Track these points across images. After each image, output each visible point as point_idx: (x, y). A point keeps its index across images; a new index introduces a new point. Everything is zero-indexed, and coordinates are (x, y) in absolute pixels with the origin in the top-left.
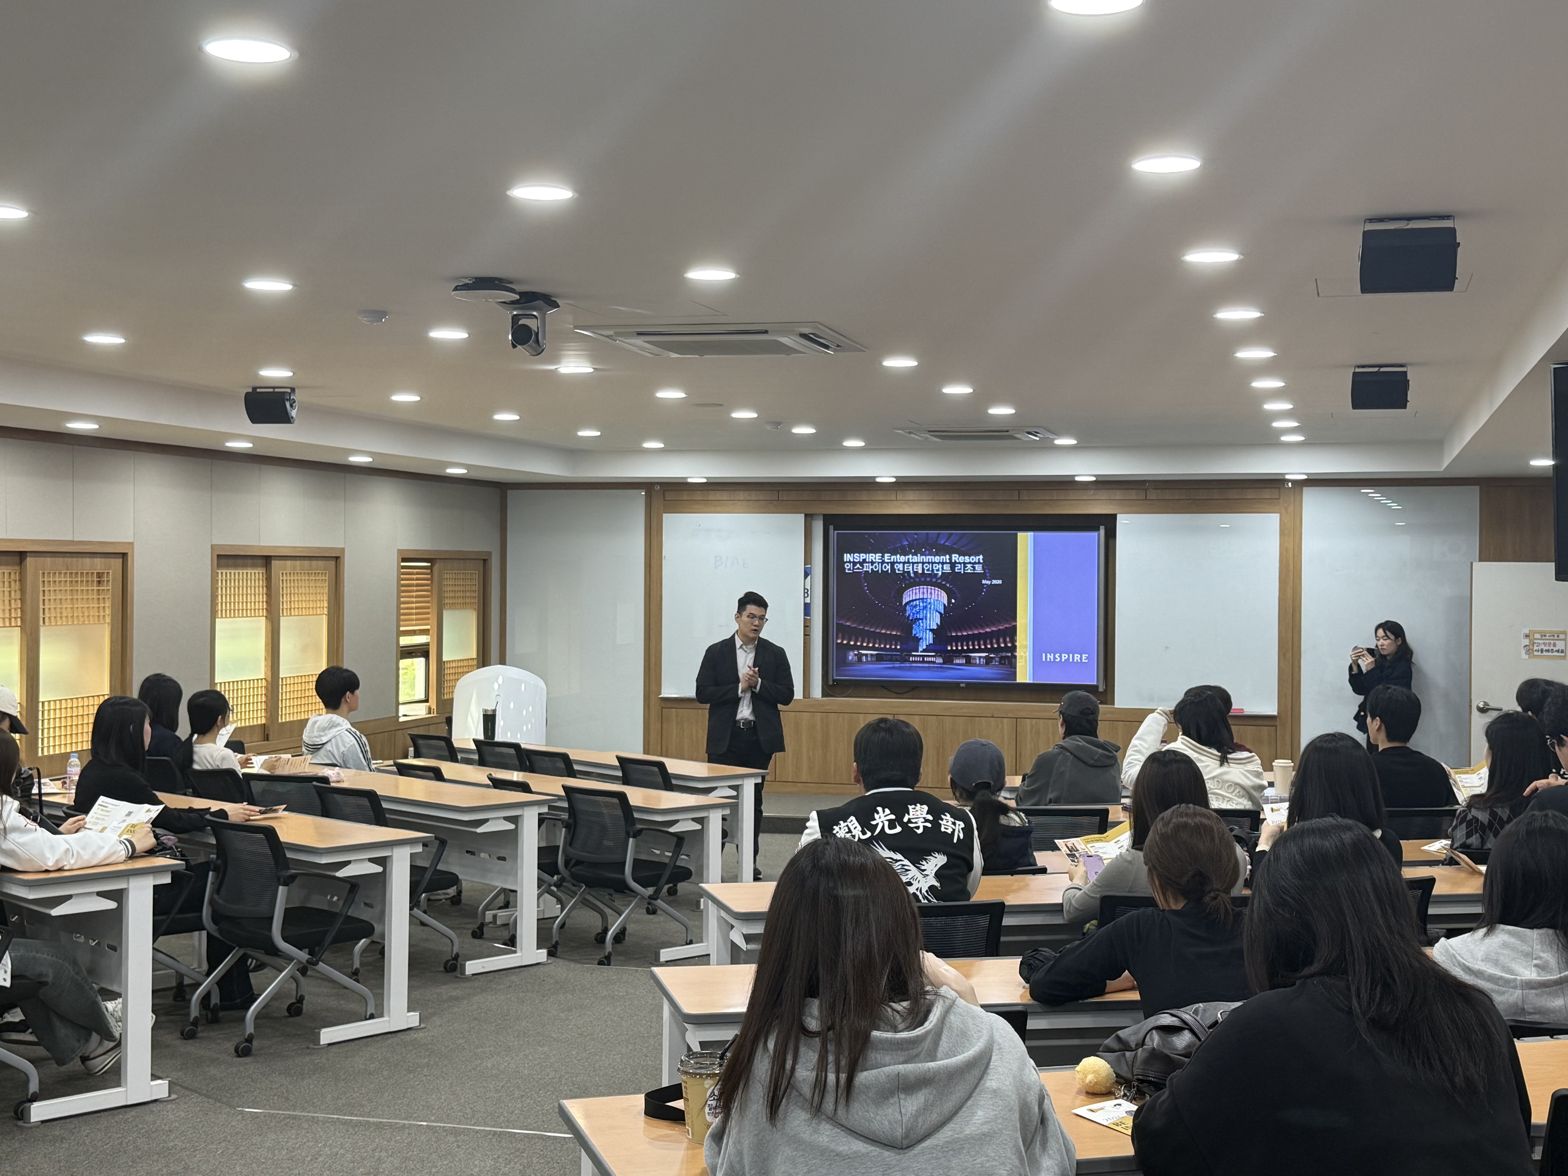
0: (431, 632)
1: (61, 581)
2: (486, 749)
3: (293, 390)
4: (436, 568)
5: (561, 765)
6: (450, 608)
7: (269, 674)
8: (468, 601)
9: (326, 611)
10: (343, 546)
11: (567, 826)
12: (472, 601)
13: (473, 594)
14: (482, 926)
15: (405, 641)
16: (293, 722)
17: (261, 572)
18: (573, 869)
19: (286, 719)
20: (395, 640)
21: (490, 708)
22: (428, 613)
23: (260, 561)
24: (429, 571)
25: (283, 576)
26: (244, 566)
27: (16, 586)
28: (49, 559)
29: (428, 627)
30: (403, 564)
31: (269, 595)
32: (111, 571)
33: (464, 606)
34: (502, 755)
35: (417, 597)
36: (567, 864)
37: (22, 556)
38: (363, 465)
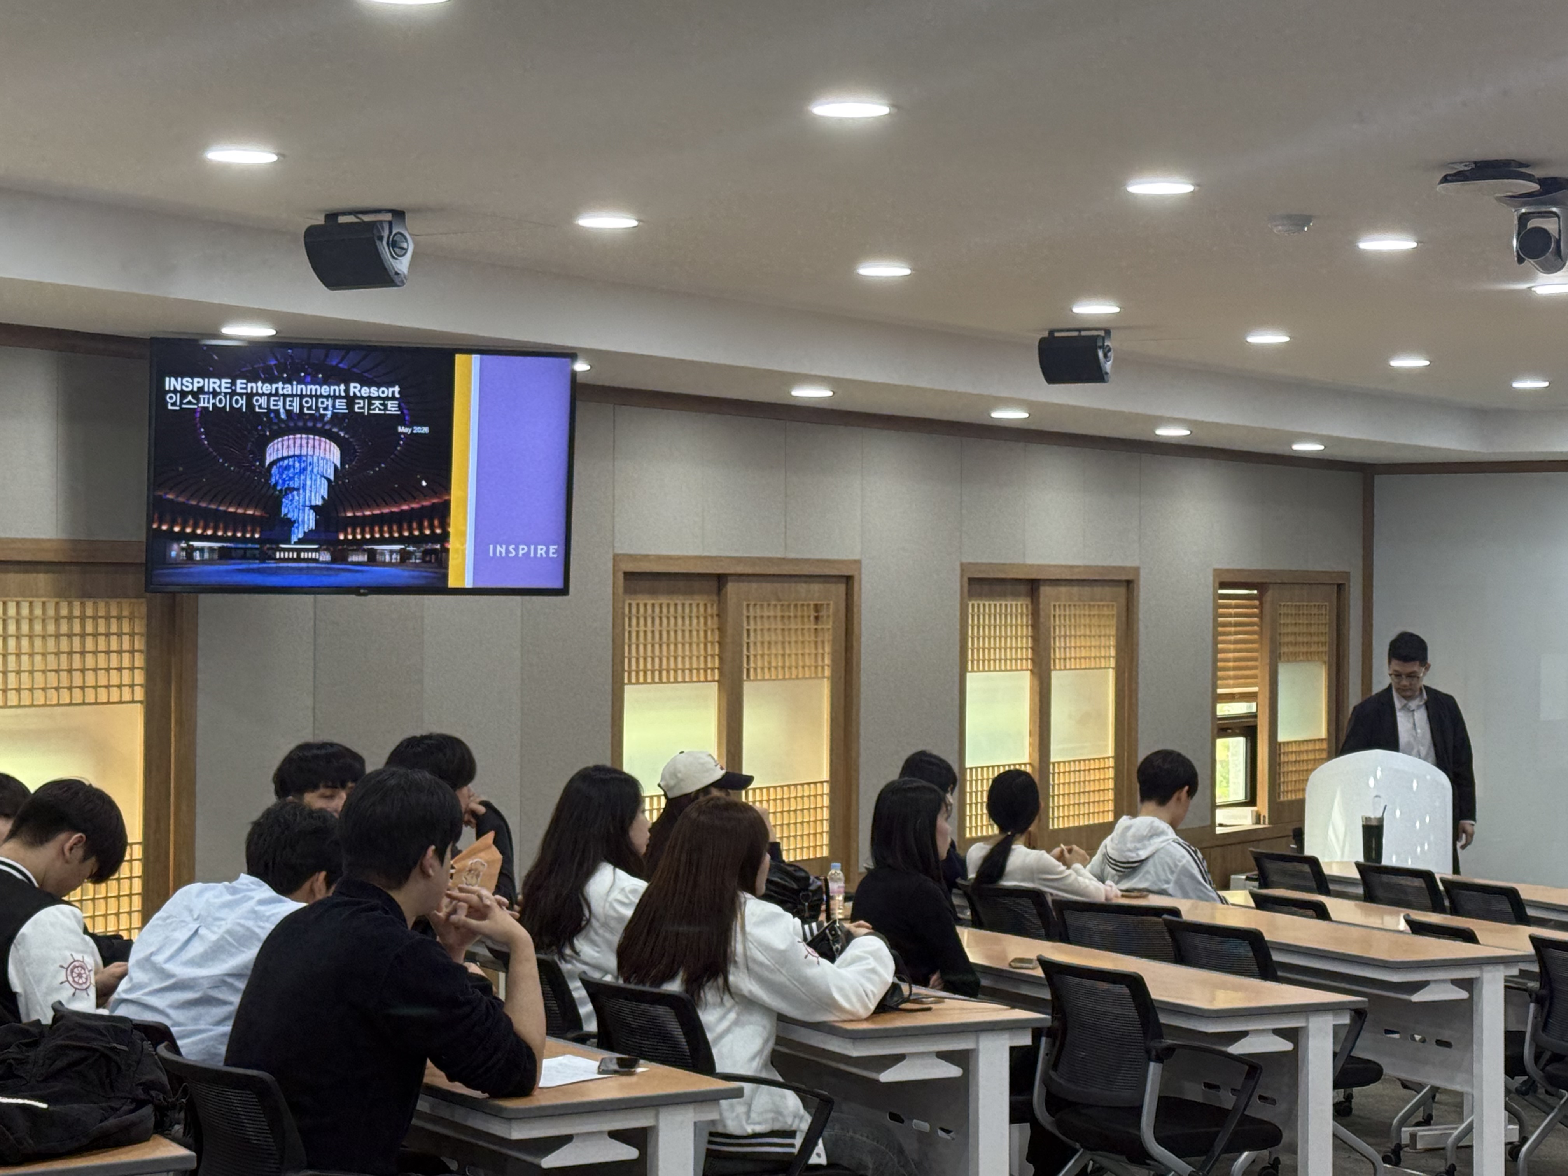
0: (1260, 697)
1: (769, 617)
2: (1375, 878)
3: (1108, 332)
4: (1269, 596)
5: (1507, 907)
6: (1288, 661)
7: (1036, 756)
8: (1314, 649)
9: (1112, 663)
10: (1136, 564)
11: (1539, 1000)
12: (1321, 649)
13: (1323, 639)
14: (1398, 1148)
15: (1225, 710)
16: (1069, 829)
17: (1024, 603)
18: (1548, 1068)
19: (1058, 825)
20: (1210, 709)
21: (1374, 814)
22: (1255, 668)
23: (1023, 588)
24: (1257, 602)
25: (1055, 610)
26: (1003, 595)
27: (712, 623)
28: (754, 585)
29: (1255, 689)
30: (1221, 592)
31: (1036, 639)
32: (831, 603)
33: (1309, 657)
34: (1402, 889)
35: (1236, 642)
36: (1537, 1058)
37: (719, 581)
38: (1173, 442)
